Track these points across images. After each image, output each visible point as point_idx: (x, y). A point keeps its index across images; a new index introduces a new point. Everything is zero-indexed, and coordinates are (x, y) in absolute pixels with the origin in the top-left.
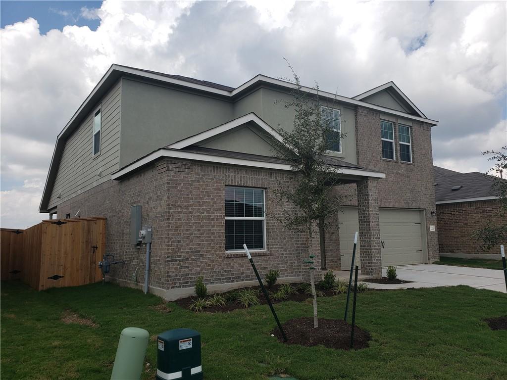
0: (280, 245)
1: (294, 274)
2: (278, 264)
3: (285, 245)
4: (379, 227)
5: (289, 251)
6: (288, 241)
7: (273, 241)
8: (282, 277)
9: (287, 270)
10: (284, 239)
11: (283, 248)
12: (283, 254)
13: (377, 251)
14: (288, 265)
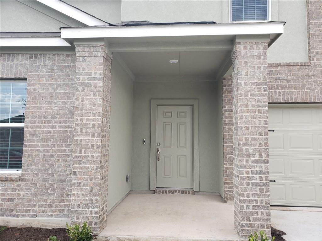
0: (43, 165)
1: (66, 213)
2: (36, 195)
3: (51, 165)
4: (267, 139)
5: (59, 176)
6: (58, 160)
7: (30, 159)
8: (41, 216)
9: (50, 206)
10: (52, 156)
11: (47, 170)
12: (45, 180)
13: (258, 188)
14: (54, 197)
